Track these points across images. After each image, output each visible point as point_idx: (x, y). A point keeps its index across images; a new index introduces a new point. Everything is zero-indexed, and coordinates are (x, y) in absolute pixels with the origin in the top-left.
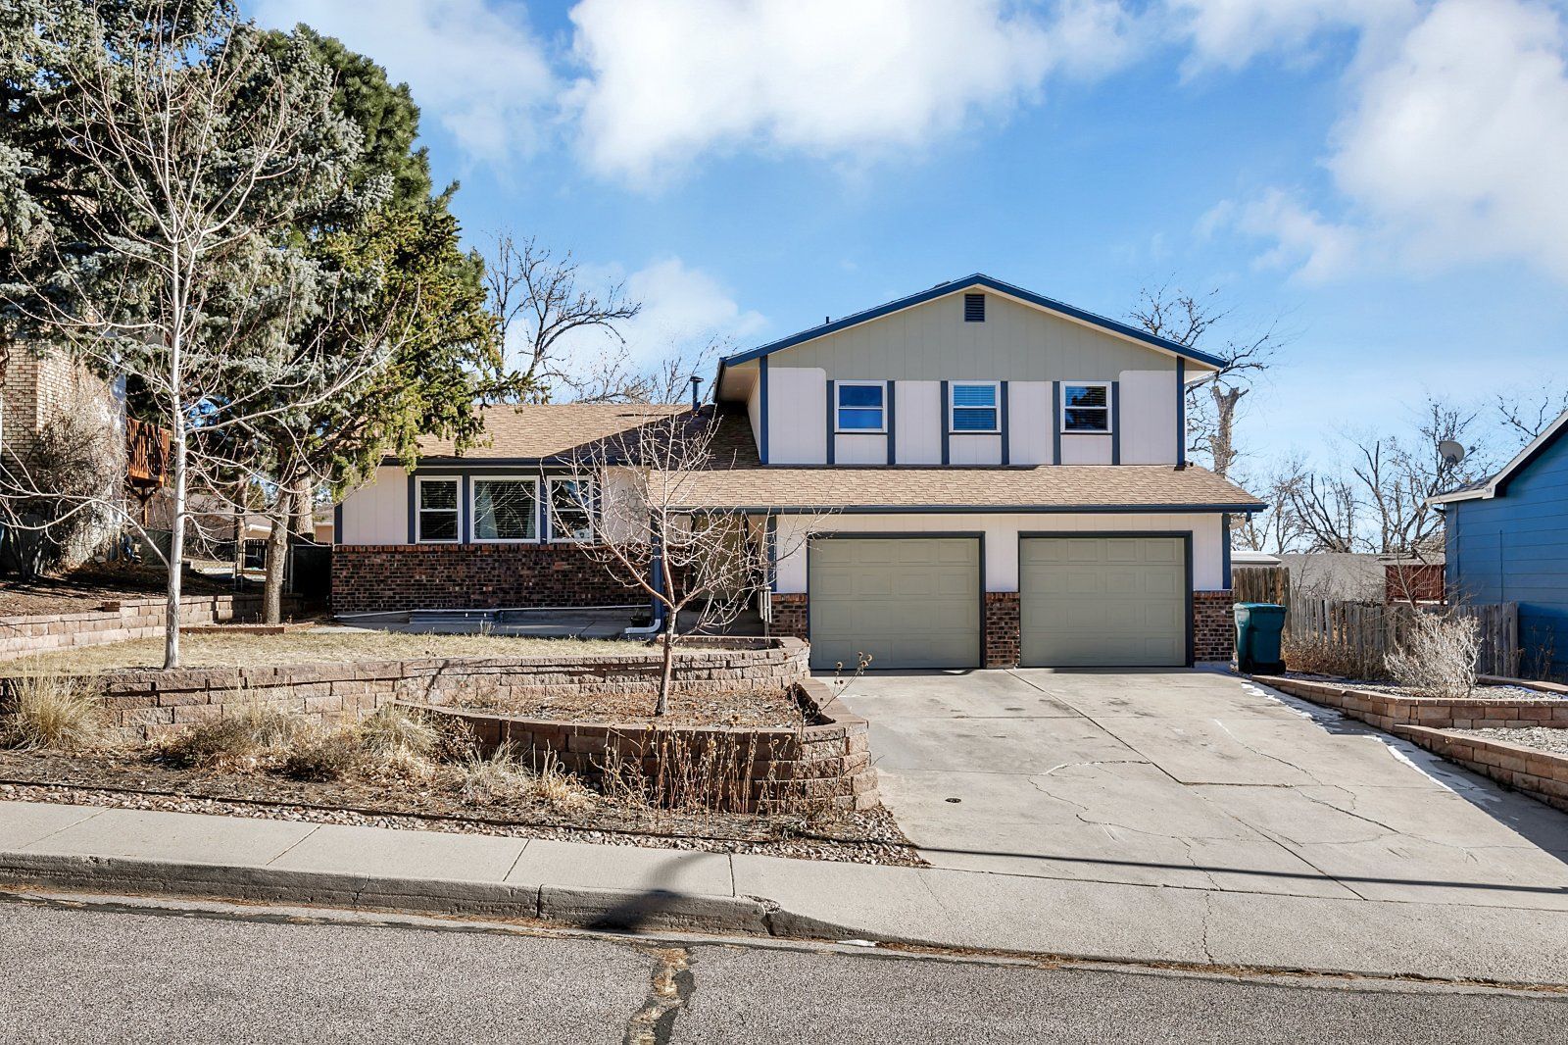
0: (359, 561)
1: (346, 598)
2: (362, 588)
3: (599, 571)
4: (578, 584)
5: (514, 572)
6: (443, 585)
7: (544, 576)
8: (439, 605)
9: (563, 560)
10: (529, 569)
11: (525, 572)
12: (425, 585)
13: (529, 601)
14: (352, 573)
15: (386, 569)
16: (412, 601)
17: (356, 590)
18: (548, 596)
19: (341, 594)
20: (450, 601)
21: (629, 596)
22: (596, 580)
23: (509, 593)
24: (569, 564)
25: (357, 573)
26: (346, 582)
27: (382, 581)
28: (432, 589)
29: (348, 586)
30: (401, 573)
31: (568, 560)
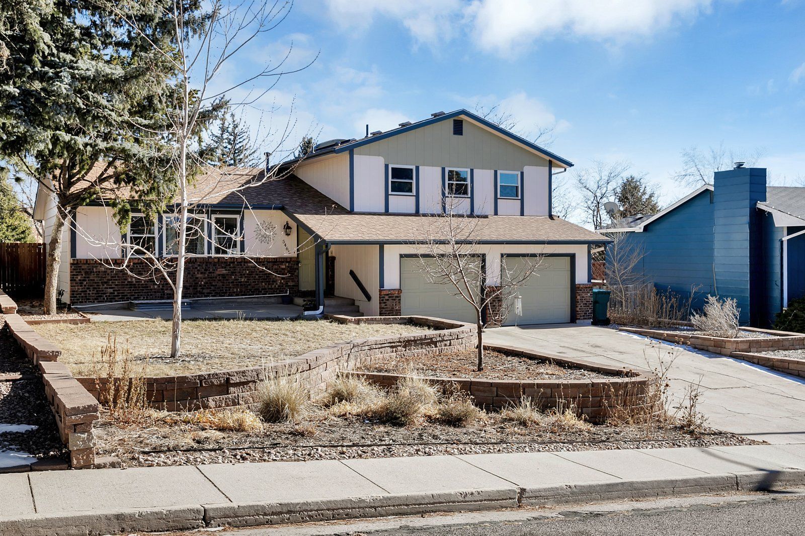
0: (90, 269)
1: (81, 294)
2: (91, 288)
3: (244, 274)
4: (232, 282)
5: (192, 276)
6: (146, 284)
7: (211, 278)
8: (144, 298)
9: (222, 268)
10: (202, 273)
11: (199, 276)
12: (135, 285)
13: (202, 294)
14: (84, 277)
15: (108, 274)
16: (126, 295)
17: (88, 289)
18: (213, 291)
19: (77, 291)
20: (151, 295)
21: (262, 289)
22: (243, 280)
23: (189, 289)
24: (226, 270)
25: (88, 277)
26: (80, 283)
27: (106, 283)
28: (139, 287)
29: (81, 286)
30: (118, 277)
31: (225, 268)
